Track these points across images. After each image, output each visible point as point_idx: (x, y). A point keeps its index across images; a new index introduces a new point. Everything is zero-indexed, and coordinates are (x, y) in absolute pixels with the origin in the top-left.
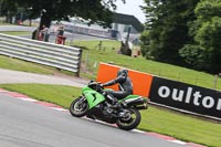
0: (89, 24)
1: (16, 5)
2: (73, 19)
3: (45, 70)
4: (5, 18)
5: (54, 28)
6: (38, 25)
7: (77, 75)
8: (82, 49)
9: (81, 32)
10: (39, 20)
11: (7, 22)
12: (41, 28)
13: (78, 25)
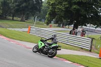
0: (96, 28)
1: (63, 19)
2: (89, 25)
3: (76, 48)
4: (57, 25)
5: (80, 29)
6: (72, 28)
7: (90, 51)
8: (93, 39)
9: (92, 31)
10: (73, 25)
11: (58, 26)
12: (74, 29)
13: (90, 28)
